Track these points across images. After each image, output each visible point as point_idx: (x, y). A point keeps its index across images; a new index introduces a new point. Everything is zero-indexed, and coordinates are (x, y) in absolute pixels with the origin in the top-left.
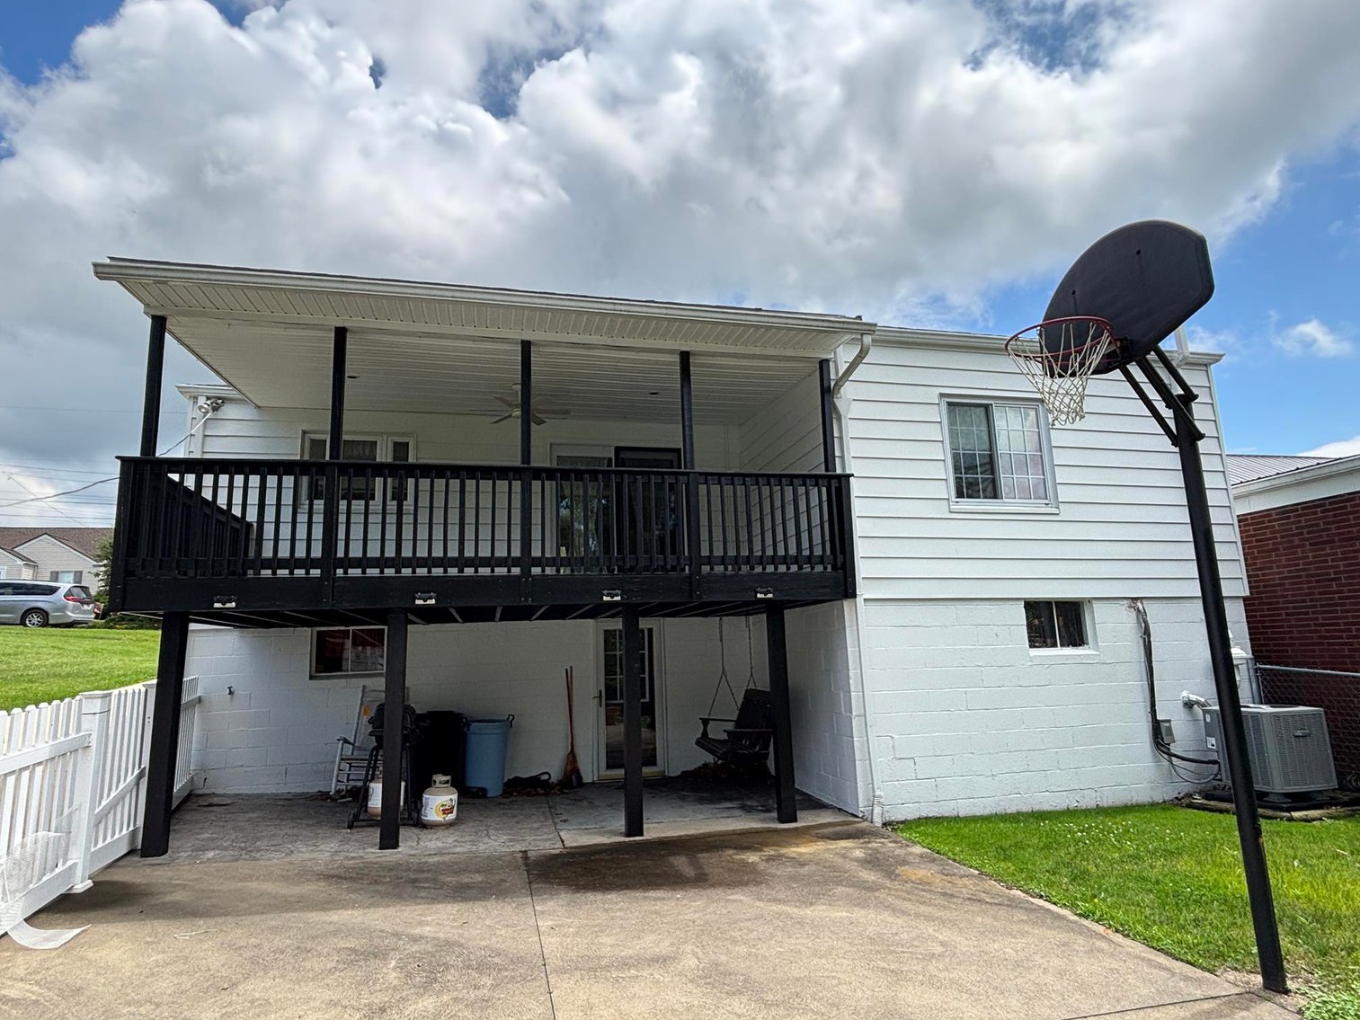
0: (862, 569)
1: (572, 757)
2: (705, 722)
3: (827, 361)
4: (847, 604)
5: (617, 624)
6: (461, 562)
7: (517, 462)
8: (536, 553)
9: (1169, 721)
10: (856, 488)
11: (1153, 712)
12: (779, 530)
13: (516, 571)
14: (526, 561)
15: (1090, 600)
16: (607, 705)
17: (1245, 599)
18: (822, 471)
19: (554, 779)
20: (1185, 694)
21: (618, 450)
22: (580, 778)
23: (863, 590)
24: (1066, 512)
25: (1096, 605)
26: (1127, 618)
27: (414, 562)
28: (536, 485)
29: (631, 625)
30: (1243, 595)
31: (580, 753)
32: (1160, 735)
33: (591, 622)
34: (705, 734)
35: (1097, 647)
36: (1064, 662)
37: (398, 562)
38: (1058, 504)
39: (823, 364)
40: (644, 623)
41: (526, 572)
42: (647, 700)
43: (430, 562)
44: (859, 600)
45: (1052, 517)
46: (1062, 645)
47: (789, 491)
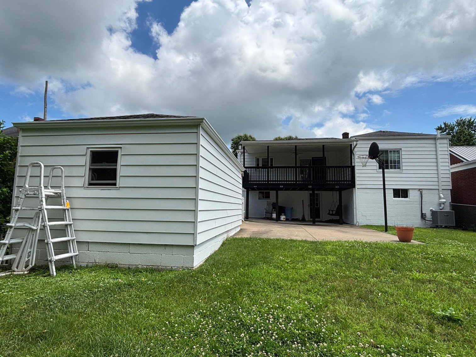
0: (357, 183)
1: (304, 216)
2: (329, 210)
3: (352, 144)
4: (354, 189)
5: (311, 192)
6: (286, 181)
7: (294, 165)
8: (298, 180)
9: (425, 213)
10: (356, 168)
11: (422, 211)
12: (340, 177)
13: (295, 182)
14: (296, 181)
15: (409, 189)
16: (310, 207)
17: (451, 189)
18: (350, 165)
19: (300, 219)
20: (431, 208)
21: (312, 158)
22: (305, 220)
23: (357, 187)
24: (404, 172)
25: (410, 190)
26: (418, 193)
27: (280, 181)
28: (298, 169)
29: (313, 192)
30: (450, 189)
31: (305, 215)
32: (423, 216)
33: (307, 191)
34: (329, 212)
35: (409, 199)
36: (402, 201)
37: (277, 181)
38: (402, 170)
39: (351, 145)
40: (316, 192)
41: (296, 183)
42: (318, 207)
43: (282, 181)
44: (356, 188)
45: (401, 173)
46: (401, 198)
47: (342, 169)
